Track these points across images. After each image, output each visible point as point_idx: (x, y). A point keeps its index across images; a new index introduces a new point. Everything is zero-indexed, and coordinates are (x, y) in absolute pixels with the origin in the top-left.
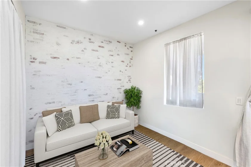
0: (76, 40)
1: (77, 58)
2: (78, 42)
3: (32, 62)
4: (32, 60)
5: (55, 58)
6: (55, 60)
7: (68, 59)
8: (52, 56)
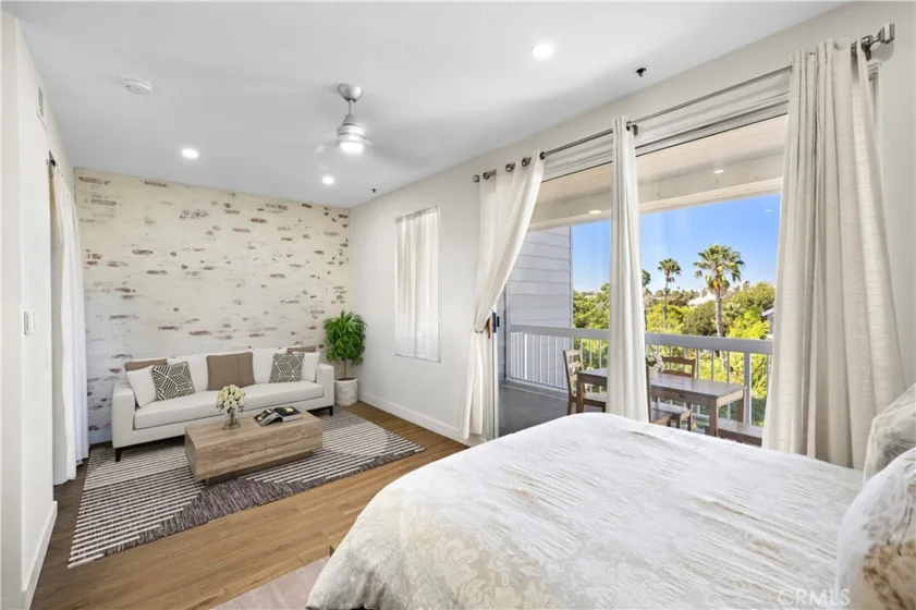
0: (193, 209)
1: (196, 250)
2: (198, 215)
3: (90, 263)
4: (91, 260)
5: (142, 252)
6: (143, 256)
7: (174, 254)
8: (135, 248)
